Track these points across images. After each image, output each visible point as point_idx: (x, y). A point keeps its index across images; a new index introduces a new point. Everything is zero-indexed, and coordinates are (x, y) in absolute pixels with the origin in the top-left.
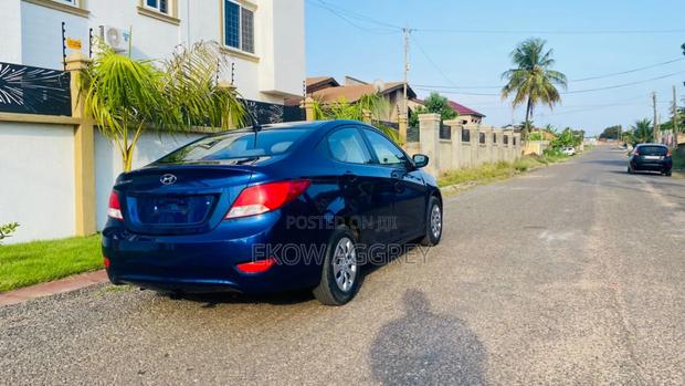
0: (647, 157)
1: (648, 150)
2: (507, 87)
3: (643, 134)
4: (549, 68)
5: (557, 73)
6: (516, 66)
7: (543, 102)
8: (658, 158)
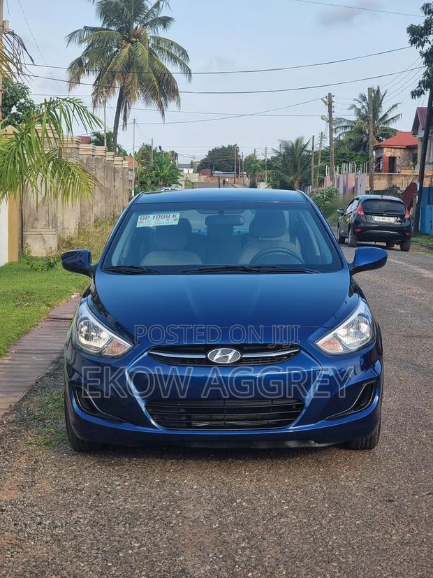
0: (376, 219)
1: (376, 206)
2: (79, 62)
3: (295, 167)
4: (161, 32)
5: (172, 43)
6: (98, 23)
7: (146, 99)
8: (392, 220)
